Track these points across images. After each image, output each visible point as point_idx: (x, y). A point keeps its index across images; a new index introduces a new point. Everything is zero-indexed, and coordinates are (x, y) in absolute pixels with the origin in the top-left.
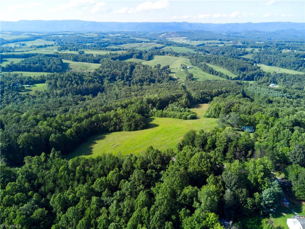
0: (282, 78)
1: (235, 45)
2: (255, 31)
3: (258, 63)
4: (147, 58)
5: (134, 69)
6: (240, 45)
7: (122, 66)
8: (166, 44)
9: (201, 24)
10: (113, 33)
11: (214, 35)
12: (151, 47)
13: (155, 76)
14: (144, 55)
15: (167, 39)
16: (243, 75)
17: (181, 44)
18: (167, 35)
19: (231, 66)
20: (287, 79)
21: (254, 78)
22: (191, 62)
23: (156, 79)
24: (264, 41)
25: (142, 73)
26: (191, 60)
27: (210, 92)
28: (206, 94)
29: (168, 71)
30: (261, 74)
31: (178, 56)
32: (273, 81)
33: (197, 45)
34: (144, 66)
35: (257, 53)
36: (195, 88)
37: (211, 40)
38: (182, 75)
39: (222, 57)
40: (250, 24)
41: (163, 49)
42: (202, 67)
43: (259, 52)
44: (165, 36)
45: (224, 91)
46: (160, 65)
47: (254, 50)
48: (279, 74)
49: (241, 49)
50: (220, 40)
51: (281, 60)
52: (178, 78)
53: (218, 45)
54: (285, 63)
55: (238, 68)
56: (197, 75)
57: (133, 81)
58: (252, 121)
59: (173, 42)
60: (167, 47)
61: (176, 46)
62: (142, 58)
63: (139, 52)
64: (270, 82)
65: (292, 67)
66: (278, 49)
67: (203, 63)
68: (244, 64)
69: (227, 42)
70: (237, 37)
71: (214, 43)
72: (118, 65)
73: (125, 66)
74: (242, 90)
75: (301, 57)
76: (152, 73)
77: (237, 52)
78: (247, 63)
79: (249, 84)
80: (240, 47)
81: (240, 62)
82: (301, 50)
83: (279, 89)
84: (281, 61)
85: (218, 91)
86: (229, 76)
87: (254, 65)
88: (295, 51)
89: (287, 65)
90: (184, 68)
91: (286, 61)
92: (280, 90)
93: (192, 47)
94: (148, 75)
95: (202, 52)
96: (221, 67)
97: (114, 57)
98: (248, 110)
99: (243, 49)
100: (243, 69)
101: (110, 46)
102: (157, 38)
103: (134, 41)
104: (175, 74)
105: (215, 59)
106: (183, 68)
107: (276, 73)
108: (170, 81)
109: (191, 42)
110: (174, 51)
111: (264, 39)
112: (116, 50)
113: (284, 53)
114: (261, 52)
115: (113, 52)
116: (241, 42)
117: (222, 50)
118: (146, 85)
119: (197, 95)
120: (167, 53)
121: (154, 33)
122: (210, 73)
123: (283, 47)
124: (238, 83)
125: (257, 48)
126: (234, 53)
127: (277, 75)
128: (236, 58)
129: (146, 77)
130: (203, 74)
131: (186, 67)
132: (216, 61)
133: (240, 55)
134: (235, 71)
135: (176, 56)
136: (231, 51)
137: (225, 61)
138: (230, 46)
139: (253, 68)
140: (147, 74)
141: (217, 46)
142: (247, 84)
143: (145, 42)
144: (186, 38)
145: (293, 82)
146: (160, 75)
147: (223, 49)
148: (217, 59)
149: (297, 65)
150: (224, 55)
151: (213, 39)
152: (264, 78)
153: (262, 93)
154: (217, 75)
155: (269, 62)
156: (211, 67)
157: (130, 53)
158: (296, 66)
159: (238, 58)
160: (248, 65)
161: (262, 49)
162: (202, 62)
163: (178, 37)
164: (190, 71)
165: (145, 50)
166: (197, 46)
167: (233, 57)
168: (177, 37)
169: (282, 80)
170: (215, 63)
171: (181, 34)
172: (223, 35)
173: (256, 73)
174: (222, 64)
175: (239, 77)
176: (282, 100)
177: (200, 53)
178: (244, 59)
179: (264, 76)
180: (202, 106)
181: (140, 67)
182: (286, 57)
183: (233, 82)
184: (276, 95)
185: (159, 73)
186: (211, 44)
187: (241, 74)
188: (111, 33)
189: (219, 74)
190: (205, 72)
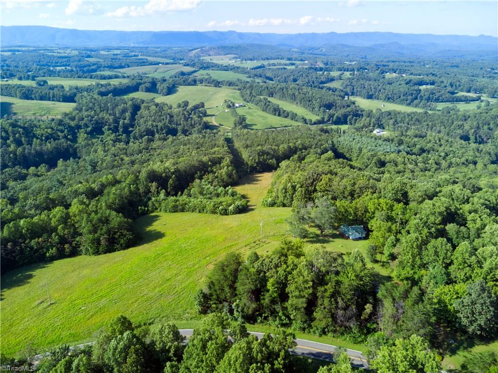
0: (391, 118)
1: (313, 66)
2: (342, 45)
3: (351, 95)
4: (164, 91)
5: (139, 110)
6: (320, 67)
7: (117, 105)
8: (201, 66)
9: (258, 34)
10: (107, 49)
11: (278, 52)
12: (173, 73)
13: (179, 123)
14: (160, 86)
15: (202, 58)
16: (330, 115)
17: (226, 66)
18: (203, 51)
19: (309, 101)
20: (399, 119)
21: (348, 120)
22: (243, 97)
23: (179, 128)
24: (356, 61)
25: (153, 118)
26: (241, 92)
27: (274, 151)
28: (268, 154)
29: (202, 113)
30: (358, 114)
31: (219, 87)
32: (378, 124)
33: (252, 67)
34: (157, 105)
35: (349, 79)
36: (249, 143)
37: (274, 59)
38: (227, 118)
39: (293, 85)
40: (333, 34)
41: (195, 74)
42: (260, 104)
43: (350, 77)
44: (198, 53)
45: (300, 147)
46: (188, 102)
47: (343, 74)
48: (385, 112)
49: (323, 73)
50: (289, 59)
51: (385, 89)
52: (219, 124)
53: (286, 67)
54: (391, 95)
55: (320, 104)
56: (253, 118)
57: (134, 134)
59: (212, 63)
60: (202, 72)
61: (217, 70)
62: (156, 91)
63: (151, 80)
64: (374, 126)
65: (403, 100)
66: (379, 73)
67: (262, 97)
68: (330, 98)
69: (300, 62)
70: (315, 54)
71: (280, 64)
72: (109, 104)
73: (122, 106)
74: (330, 142)
75: (415, 84)
76: (171, 116)
77: (317, 78)
78: (334, 95)
79: (341, 131)
80: (321, 69)
81: (323, 93)
82: (412, 74)
83: (391, 138)
84: (387, 91)
86: (307, 118)
87: (345, 98)
88: (404, 75)
89: (395, 98)
90: (231, 106)
91: (393, 92)
92: (392, 140)
93: (244, 71)
94: (165, 120)
95: (260, 78)
96: (292, 103)
97: (103, 90)
99: (326, 73)
100: (329, 106)
101: (101, 71)
102: (185, 58)
103: (144, 62)
104: (214, 117)
105: (283, 90)
106: (229, 107)
107: (380, 110)
108: (205, 130)
109: (242, 63)
110: (213, 77)
111: (357, 57)
112: (110, 77)
113: (389, 79)
114: (355, 76)
115: (103, 82)
116: (323, 61)
117: (294, 75)
119: (251, 158)
120: (201, 81)
121: (180, 48)
122: (275, 115)
123: (386, 69)
124: (322, 130)
125: (348, 71)
126: (313, 79)
127: (383, 114)
128: (315, 87)
129: (160, 124)
130: (263, 117)
131: (234, 105)
132: (283, 93)
133: (322, 83)
134: (316, 109)
135: (216, 86)
136: (307, 76)
137: (300, 93)
138: (306, 69)
139: (344, 103)
140: (163, 120)
141: (285, 69)
142: (337, 131)
143: (163, 64)
144: (233, 56)
145: (408, 124)
146: (187, 121)
147: (294, 73)
148: (285, 89)
149: (410, 97)
150: (297, 82)
151: (278, 58)
152: (363, 119)
153: (364, 146)
154: (286, 117)
155: (368, 93)
156: (275, 104)
157: (134, 82)
158: (408, 98)
159: (319, 88)
160: (336, 98)
161: (356, 73)
162: (261, 95)
163: (221, 55)
164: (241, 112)
165: (164, 77)
166: (253, 69)
167: (311, 86)
168: (219, 55)
169: (391, 122)
170: (283, 97)
171: (226, 50)
172: (293, 51)
173: (350, 112)
174: (294, 97)
175: (323, 118)
176: (400, 159)
177: (257, 80)
178: (329, 89)
179: (362, 116)
180: (260, 178)
181: (150, 107)
182: (393, 84)
183: (314, 128)
184: (388, 150)
185: (185, 116)
186: (275, 66)
187: (327, 113)
188: (103, 50)
189: (289, 116)
190: (266, 112)
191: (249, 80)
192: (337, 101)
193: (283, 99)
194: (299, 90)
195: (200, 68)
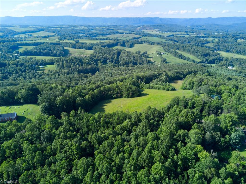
0: (238, 62)
1: (198, 35)
2: (214, 24)
3: (218, 50)
4: (129, 46)
5: (120, 54)
6: (202, 36)
7: (111, 52)
8: (143, 35)
9: (170, 19)
10: (99, 26)
11: (180, 28)
12: (131, 37)
13: (137, 60)
14: (127, 44)
15: (143, 31)
16: (206, 59)
17: (155, 35)
18: (143, 27)
19: (196, 52)
20: (242, 62)
21: (215, 62)
22: (164, 50)
23: (138, 62)
24: (222, 33)
25: (126, 57)
26: (164, 48)
27: (183, 72)
28: (180, 73)
29: (147, 56)
30: (220, 59)
31: (153, 45)
32: (231, 64)
33: (167, 35)
34: (128, 52)
35: (217, 42)
36: (171, 69)
37: (178, 32)
38: (157, 59)
39: (188, 45)
40: (210, 18)
41: (141, 39)
42: (173, 53)
43: (218, 41)
44: (141, 28)
46: (140, 51)
47: (214, 39)
48: (235, 59)
49: (204, 39)
50: (186, 32)
51: (236, 48)
52: (154, 61)
53: (184, 36)
54: (240, 50)
55: (202, 54)
56: (169, 59)
57: (120, 64)
58: (219, 91)
59: (149, 33)
60: (144, 37)
61: (151, 37)
62: (125, 46)
63: (123, 41)
64: (228, 65)
66: (234, 39)
67: (173, 50)
68: (207, 51)
69: (192, 33)
70: (199, 29)
71: (181, 34)
72: (108, 51)
73: (113, 52)
74: (206, 70)
76: (134, 57)
77: (200, 41)
79: (211, 66)
80: (203, 37)
81: (203, 49)
84: (237, 49)
85: (189, 71)
86: (195, 60)
87: (214, 51)
89: (242, 52)
90: (159, 53)
91: (240, 49)
92: (237, 71)
93: (163, 37)
95: (172, 41)
96: (188, 53)
97: (103, 45)
98: (215, 84)
99: (205, 39)
100: (206, 55)
101: (98, 36)
102: (135, 30)
103: (117, 33)
104: (152, 58)
105: (183, 47)
106: (158, 54)
107: (233, 58)
108: (149, 64)
109: (162, 33)
110: (149, 40)
111: (222, 31)
112: (104, 39)
113: (239, 42)
114: (220, 41)
115: (102, 41)
116: (203, 33)
117: (188, 40)
118: (131, 66)
119: (173, 74)
121: (132, 26)
122: (180, 58)
123: (238, 37)
124: (203, 66)
125: (217, 38)
126: (198, 42)
127: (234, 60)
128: (199, 46)
129: (130, 60)
130: (174, 59)
131: (160, 53)
132: (184, 48)
133: (203, 44)
134: (200, 56)
136: (195, 40)
137: (192, 49)
138: (195, 37)
139: (214, 54)
140: (131, 58)
141: (184, 37)
143: (125, 33)
144: (158, 30)
146: (141, 59)
148: (184, 47)
150: (190, 43)
151: (180, 31)
152: (223, 62)
153: (223, 73)
154: (185, 59)
155: (227, 49)
156: (180, 53)
157: (116, 42)
159: (201, 46)
160: (210, 51)
161: (221, 39)
162: (173, 49)
163: (152, 29)
164: (164, 56)
165: (127, 39)
166: (168, 36)
167: (197, 45)
168: (151, 29)
169: (238, 63)
170: (183, 50)
172: (188, 28)
173: (216, 58)
174: (189, 51)
175: (203, 61)
176: (239, 78)
177: (170, 42)
178: (207, 47)
179: (223, 60)
181: (125, 53)
182: (241, 45)
183: (199, 65)
184: (234, 75)
185: (140, 57)
186: (179, 35)
187: (205, 58)
188: (98, 26)
189: (187, 59)
190: (176, 57)
191: (166, 42)
192: (211, 53)
193: (184, 51)
194: (191, 47)
195: (143, 36)
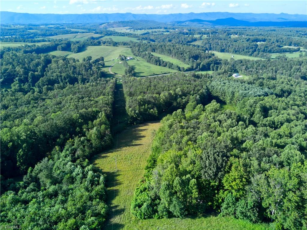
0: (243, 65)
1: (181, 32)
3: (210, 50)
4: (75, 50)
5: (49, 64)
6: (187, 32)
8: (106, 33)
9: (145, 14)
10: (45, 24)
11: (158, 24)
12: (86, 38)
14: (73, 46)
15: (108, 29)
16: (197, 64)
17: (123, 33)
18: (109, 25)
20: (249, 66)
22: (133, 52)
23: (79, 77)
24: (209, 29)
26: (132, 49)
30: (217, 62)
31: (117, 46)
33: (141, 34)
35: (207, 39)
37: (156, 28)
38: (120, 68)
39: (169, 44)
41: (101, 39)
42: (145, 57)
44: (106, 26)
46: (91, 57)
47: (202, 36)
49: (189, 36)
50: (165, 28)
52: (114, 73)
53: (163, 33)
54: (238, 48)
55: (189, 56)
56: (140, 67)
59: (114, 32)
60: (107, 37)
61: (117, 36)
65: (247, 52)
66: (226, 35)
67: (147, 52)
68: (196, 51)
69: (173, 30)
70: (182, 26)
71: (160, 32)
73: (36, 61)
75: (253, 41)
77: (185, 39)
78: (199, 49)
80: (187, 34)
81: (191, 48)
82: (248, 35)
84: (234, 46)
86: (181, 66)
87: (206, 51)
88: (243, 36)
89: (241, 51)
93: (135, 36)
95: (146, 40)
96: (169, 56)
99: (190, 36)
100: (196, 57)
101: (36, 38)
102: (97, 29)
103: (67, 32)
104: (110, 68)
105: (162, 46)
106: (122, 59)
109: (134, 32)
110: (113, 40)
113: (234, 38)
114: (210, 37)
116: (187, 29)
117: (169, 38)
120: (104, 43)
122: (157, 65)
124: (194, 76)
125: (205, 34)
126: (182, 40)
128: (184, 44)
130: (148, 66)
131: (126, 58)
132: (162, 49)
133: (189, 42)
134: (187, 60)
135: (114, 46)
136: (178, 38)
137: (174, 49)
138: (177, 33)
139: (207, 55)
141: (163, 34)
142: (206, 76)
143: (80, 32)
144: (129, 27)
145: (257, 69)
147: (169, 36)
149: (251, 50)
150: (172, 42)
151: (158, 28)
154: (165, 66)
155: (221, 48)
156: (157, 57)
157: (54, 44)
158: (250, 50)
159: (187, 45)
161: (211, 35)
162: (147, 51)
163: (121, 27)
164: (131, 63)
165: (79, 41)
166: (141, 35)
167: (181, 44)
168: (119, 27)
169: (244, 68)
170: (162, 52)
171: (124, 24)
172: (168, 24)
173: (212, 61)
174: (170, 52)
175: (192, 66)
177: (144, 42)
178: (195, 46)
179: (221, 64)
182: (238, 42)
186: (156, 32)
187: (195, 63)
188: (42, 25)
190: (150, 63)
191: (138, 41)
193: (162, 53)
194: (173, 46)
195: (106, 35)
